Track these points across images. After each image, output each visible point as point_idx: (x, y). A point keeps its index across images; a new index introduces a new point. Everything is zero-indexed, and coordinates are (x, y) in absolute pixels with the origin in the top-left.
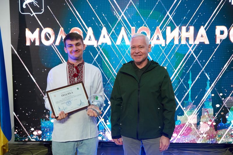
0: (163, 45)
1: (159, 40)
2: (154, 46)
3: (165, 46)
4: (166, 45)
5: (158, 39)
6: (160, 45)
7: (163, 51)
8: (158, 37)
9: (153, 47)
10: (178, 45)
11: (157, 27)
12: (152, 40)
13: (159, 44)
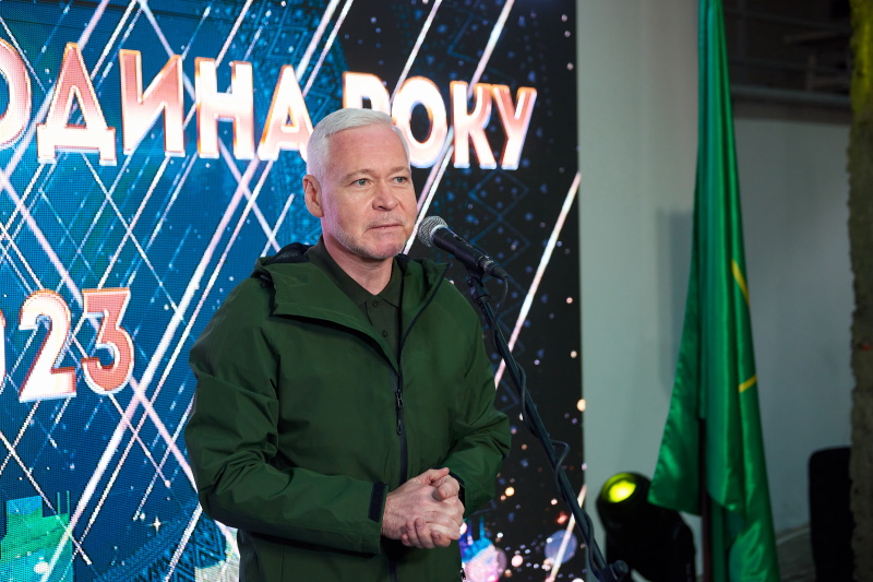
0: (108, 158)
1: (83, 125)
2: (54, 162)
3: (114, 163)
4: (120, 157)
5: (76, 119)
6: (89, 156)
7: (108, 197)
8: (79, 112)
9: (48, 166)
10: (184, 159)
11: (69, 46)
12: (44, 122)
13: (82, 151)
